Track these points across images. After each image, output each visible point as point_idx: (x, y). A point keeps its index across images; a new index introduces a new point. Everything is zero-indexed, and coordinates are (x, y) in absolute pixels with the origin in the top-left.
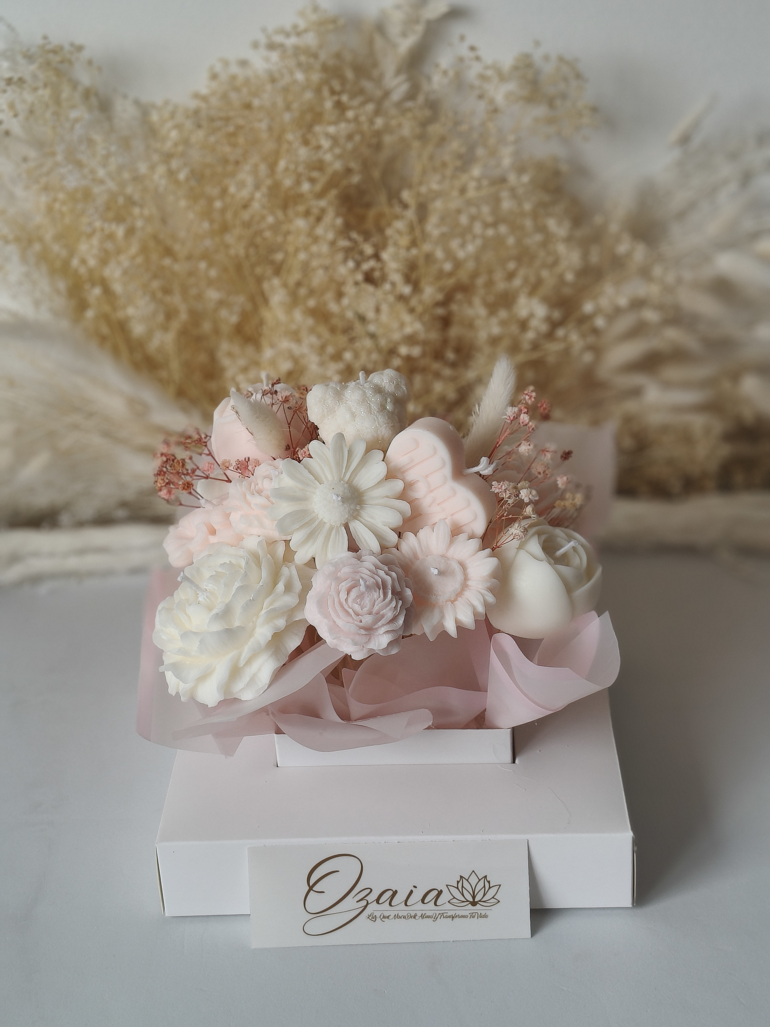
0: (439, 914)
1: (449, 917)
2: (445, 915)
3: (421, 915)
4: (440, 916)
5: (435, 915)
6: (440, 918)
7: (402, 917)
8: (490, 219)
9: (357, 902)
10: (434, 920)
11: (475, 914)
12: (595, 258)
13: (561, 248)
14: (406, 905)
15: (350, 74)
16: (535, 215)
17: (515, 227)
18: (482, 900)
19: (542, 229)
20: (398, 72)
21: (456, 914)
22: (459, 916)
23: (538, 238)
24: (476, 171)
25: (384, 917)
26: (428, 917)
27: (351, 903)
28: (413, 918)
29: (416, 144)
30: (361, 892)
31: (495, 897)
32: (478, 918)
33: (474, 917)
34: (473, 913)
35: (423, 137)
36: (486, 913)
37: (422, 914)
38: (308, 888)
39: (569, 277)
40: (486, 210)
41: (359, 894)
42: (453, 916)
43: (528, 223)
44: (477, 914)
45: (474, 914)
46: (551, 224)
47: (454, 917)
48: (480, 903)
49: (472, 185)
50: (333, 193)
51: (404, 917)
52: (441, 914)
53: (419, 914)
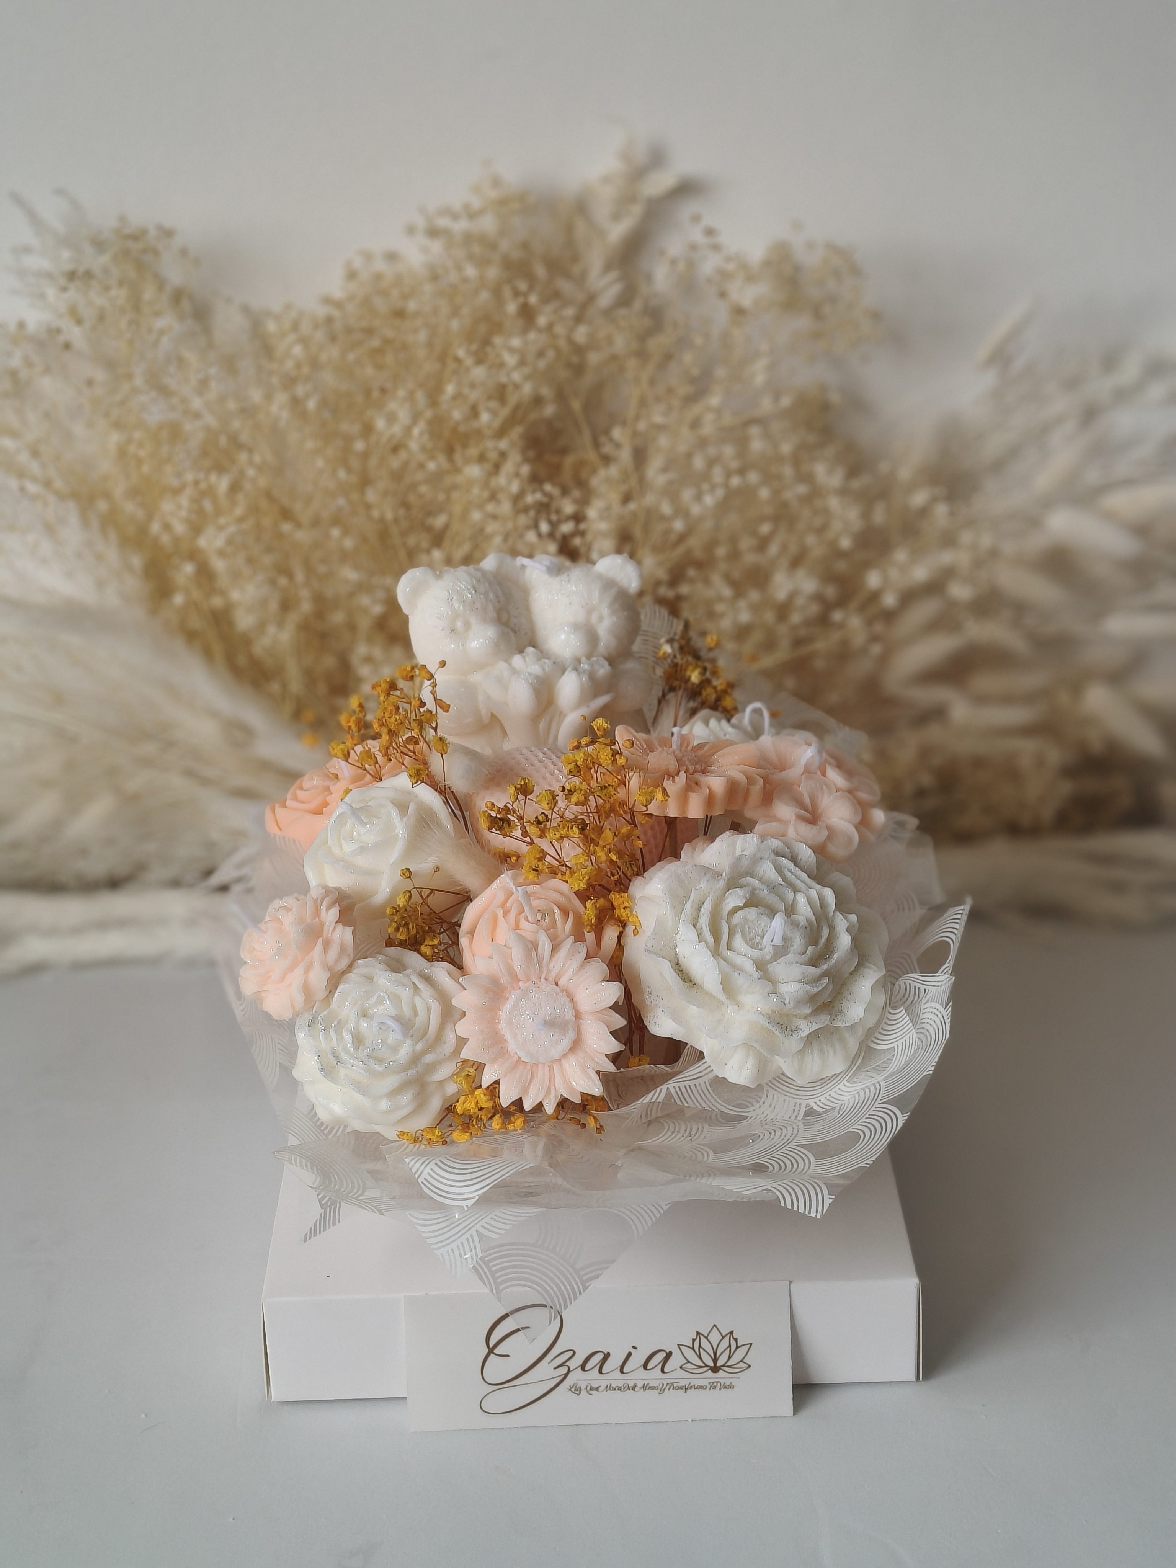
0: (667, 1384)
1: (681, 1388)
2: (675, 1385)
3: (642, 1386)
4: (668, 1387)
5: (661, 1385)
6: (669, 1390)
7: (617, 1389)
8: (734, 465)
9: (555, 1368)
10: (661, 1392)
11: (717, 1384)
12: (879, 516)
13: (834, 503)
14: (622, 1371)
15: (540, 271)
16: (796, 461)
17: (768, 478)
18: (727, 1364)
19: (807, 478)
20: (608, 267)
21: (690, 1384)
22: (695, 1386)
23: (802, 489)
24: (714, 400)
25: (591, 1389)
26: (652, 1388)
27: (546, 1371)
28: (631, 1388)
29: (632, 363)
30: (561, 1356)
31: (744, 1361)
32: (720, 1389)
33: (715, 1388)
34: (713, 1383)
35: (642, 355)
36: (731, 1383)
37: (644, 1384)
38: (487, 1350)
39: (845, 543)
40: (729, 451)
41: (559, 1357)
42: (687, 1386)
43: (788, 471)
44: (719, 1384)
45: (715, 1384)
46: (820, 470)
47: (688, 1389)
48: (724, 1368)
49: (709, 417)
50: (517, 432)
51: (620, 1389)
52: (671, 1384)
53: (640, 1384)
